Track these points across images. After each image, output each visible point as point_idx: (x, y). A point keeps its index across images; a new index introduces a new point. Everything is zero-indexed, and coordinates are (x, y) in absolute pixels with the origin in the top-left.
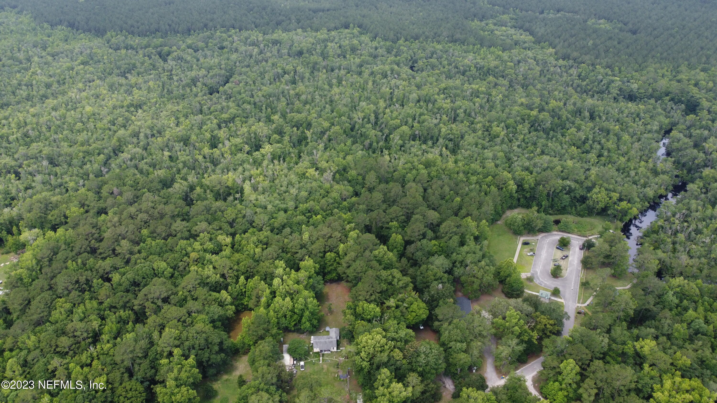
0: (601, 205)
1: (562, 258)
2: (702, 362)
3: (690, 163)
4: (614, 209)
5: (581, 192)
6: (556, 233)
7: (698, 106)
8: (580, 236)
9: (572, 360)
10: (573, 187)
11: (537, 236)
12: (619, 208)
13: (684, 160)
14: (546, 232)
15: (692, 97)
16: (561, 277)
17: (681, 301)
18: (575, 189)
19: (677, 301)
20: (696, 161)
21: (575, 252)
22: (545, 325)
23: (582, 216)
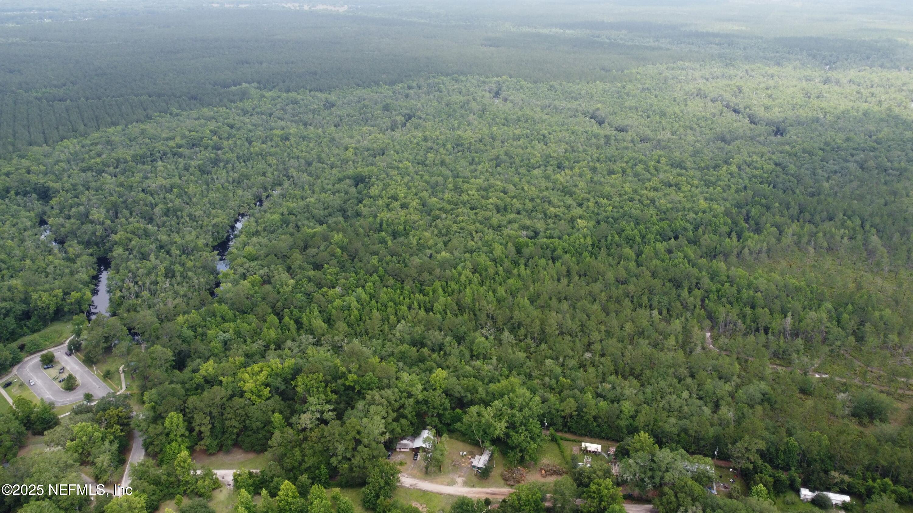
0: (53, 308)
1: (61, 373)
2: (247, 355)
3: (94, 238)
4: (68, 305)
5: (20, 308)
6: (28, 358)
7: (48, 190)
8: (55, 346)
9: (172, 413)
10: (8, 306)
11: (10, 372)
12: (73, 300)
13: (86, 238)
14: (18, 363)
15: (36, 184)
16: (77, 386)
17: (195, 331)
18: (11, 308)
19: (193, 333)
20: (98, 234)
21: (66, 361)
22: (117, 415)
23: (38, 330)
